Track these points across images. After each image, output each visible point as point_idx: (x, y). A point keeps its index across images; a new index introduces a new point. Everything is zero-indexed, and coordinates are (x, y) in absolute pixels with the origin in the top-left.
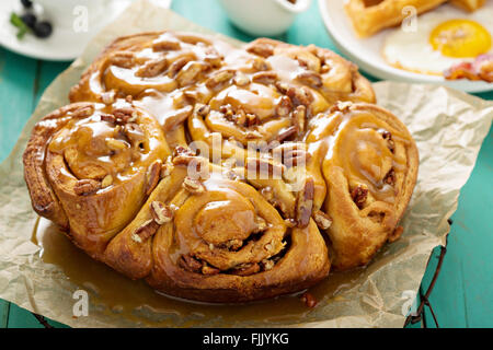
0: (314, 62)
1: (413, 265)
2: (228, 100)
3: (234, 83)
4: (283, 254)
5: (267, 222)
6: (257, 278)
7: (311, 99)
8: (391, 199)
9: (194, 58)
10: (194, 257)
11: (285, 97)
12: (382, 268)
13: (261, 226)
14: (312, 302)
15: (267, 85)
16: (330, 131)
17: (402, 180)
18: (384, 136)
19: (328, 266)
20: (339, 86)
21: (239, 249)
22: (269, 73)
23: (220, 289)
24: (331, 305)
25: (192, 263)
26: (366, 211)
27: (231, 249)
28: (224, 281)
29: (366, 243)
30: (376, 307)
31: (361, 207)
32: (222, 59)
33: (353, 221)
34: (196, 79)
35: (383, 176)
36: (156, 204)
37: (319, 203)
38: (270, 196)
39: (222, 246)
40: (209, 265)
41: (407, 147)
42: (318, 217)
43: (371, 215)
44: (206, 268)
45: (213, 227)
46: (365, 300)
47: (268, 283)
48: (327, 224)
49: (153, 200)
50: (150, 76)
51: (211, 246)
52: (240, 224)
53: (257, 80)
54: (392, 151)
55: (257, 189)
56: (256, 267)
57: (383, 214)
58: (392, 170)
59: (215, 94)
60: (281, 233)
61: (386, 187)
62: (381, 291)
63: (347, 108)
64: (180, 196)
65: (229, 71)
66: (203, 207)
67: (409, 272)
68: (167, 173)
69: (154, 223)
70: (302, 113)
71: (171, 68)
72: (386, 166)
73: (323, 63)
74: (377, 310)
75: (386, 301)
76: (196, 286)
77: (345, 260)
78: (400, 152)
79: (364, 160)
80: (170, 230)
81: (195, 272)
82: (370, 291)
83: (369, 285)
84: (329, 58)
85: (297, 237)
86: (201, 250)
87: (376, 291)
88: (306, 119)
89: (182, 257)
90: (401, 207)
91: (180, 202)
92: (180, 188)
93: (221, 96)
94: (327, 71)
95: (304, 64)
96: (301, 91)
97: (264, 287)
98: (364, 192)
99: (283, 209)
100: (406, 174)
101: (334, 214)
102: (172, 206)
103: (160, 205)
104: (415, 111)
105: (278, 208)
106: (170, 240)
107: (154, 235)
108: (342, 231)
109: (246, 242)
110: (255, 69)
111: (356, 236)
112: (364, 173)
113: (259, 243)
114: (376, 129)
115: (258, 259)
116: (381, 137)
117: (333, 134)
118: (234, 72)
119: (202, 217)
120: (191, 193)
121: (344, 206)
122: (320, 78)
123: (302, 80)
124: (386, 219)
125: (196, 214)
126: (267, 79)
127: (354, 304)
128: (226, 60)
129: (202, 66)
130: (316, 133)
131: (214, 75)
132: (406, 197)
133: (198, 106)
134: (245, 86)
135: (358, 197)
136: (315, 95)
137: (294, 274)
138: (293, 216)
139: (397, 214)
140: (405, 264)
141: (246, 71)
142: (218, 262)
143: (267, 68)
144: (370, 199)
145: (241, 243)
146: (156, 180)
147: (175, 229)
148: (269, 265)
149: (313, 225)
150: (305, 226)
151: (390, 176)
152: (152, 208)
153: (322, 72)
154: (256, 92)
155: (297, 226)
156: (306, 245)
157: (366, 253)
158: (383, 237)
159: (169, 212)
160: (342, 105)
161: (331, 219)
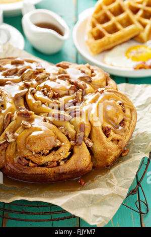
0: (88, 71)
1: (133, 165)
2: (45, 86)
3: (49, 79)
4: (69, 158)
5: (62, 142)
6: (56, 169)
7: (86, 87)
8: (123, 133)
9: (30, 68)
10: (25, 158)
11: (73, 85)
12: (118, 166)
13: (58, 144)
14: (83, 183)
15: (65, 80)
16: (94, 101)
17: (128, 125)
18: (120, 104)
19: (91, 165)
20: (100, 82)
21: (47, 154)
22: (66, 75)
23: (38, 174)
24: (92, 184)
25: (24, 161)
26: (110, 138)
27: (43, 154)
28: (39, 170)
29: (110, 154)
30: (113, 184)
31: (107, 136)
32: (44, 69)
33: (104, 143)
34: (31, 77)
35: (119, 122)
36: (8, 133)
37: (87, 134)
38: (63, 131)
39: (39, 153)
40: (32, 162)
41: (131, 110)
42: (86, 141)
43: (112, 140)
44: (31, 164)
45: (34, 143)
46: (109, 181)
47: (61, 171)
48: (91, 144)
49: (7, 131)
50: (9, 75)
51: (34, 153)
52: (48, 142)
53: (60, 78)
54: (124, 111)
55: (57, 127)
56: (55, 164)
57: (118, 141)
58: (123, 120)
59: (40, 84)
60: (68, 148)
61: (120, 128)
62: (116, 177)
63: (103, 91)
64: (20, 129)
65: (47, 74)
66: (30, 134)
67: (130, 168)
68: (14, 118)
69: (7, 142)
70: (81, 93)
71: (19, 72)
72: (121, 118)
73: (92, 72)
74: (114, 186)
75: (119, 182)
76: (26, 172)
77: (99, 163)
78: (128, 112)
79: (110, 115)
80: (15, 145)
81: (25, 165)
82: (111, 177)
83: (111, 174)
84: (95, 70)
85: (76, 150)
86: (29, 154)
87: (114, 177)
88: (83, 96)
89: (19, 158)
90: (128, 138)
91: (20, 132)
92: (20, 126)
93: (42, 85)
94: (94, 75)
95: (83, 72)
96: (81, 83)
97: (59, 173)
98: (109, 129)
99: (70, 137)
100: (130, 123)
101: (94, 139)
102: (16, 134)
103: (10, 133)
104: (137, 97)
105: (67, 136)
106: (14, 150)
107: (6, 148)
108: (98, 148)
109: (50, 152)
110: (59, 73)
111: (105, 150)
112: (110, 121)
113: (57, 152)
114: (116, 101)
115: (57, 159)
116: (118, 104)
117: (95, 102)
118: (49, 74)
119: (30, 138)
120: (25, 128)
121: (99, 135)
122: (91, 78)
123: (82, 79)
124: (120, 143)
125: (27, 137)
126: (65, 77)
127: (103, 183)
128: (46, 70)
129: (34, 71)
130: (87, 102)
131: (39, 76)
132: (130, 133)
133: (31, 89)
134: (54, 80)
135: (106, 131)
136: (88, 85)
137: (74, 167)
138: (74, 140)
139: (125, 141)
140: (129, 165)
141: (55, 74)
142: (37, 161)
143: (65, 73)
144: (112, 133)
145: (48, 152)
146: (8, 122)
147: (16, 145)
148: (62, 163)
149: (84, 145)
150: (80, 145)
151: (122, 123)
152: (6, 135)
153: (92, 76)
154: (59, 83)
155: (76, 145)
156: (80, 154)
157: (110, 159)
158: (118, 152)
159: (14, 137)
160: (100, 90)
161: (93, 142)
